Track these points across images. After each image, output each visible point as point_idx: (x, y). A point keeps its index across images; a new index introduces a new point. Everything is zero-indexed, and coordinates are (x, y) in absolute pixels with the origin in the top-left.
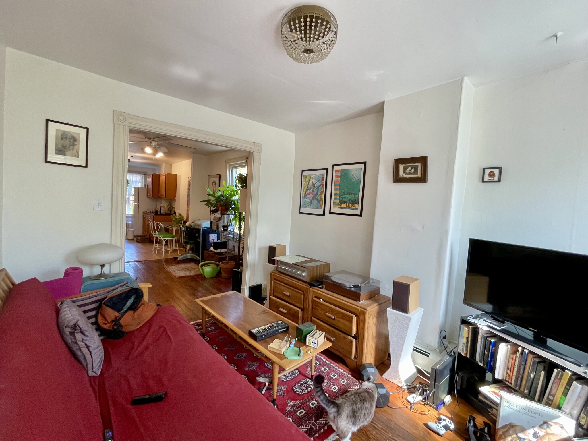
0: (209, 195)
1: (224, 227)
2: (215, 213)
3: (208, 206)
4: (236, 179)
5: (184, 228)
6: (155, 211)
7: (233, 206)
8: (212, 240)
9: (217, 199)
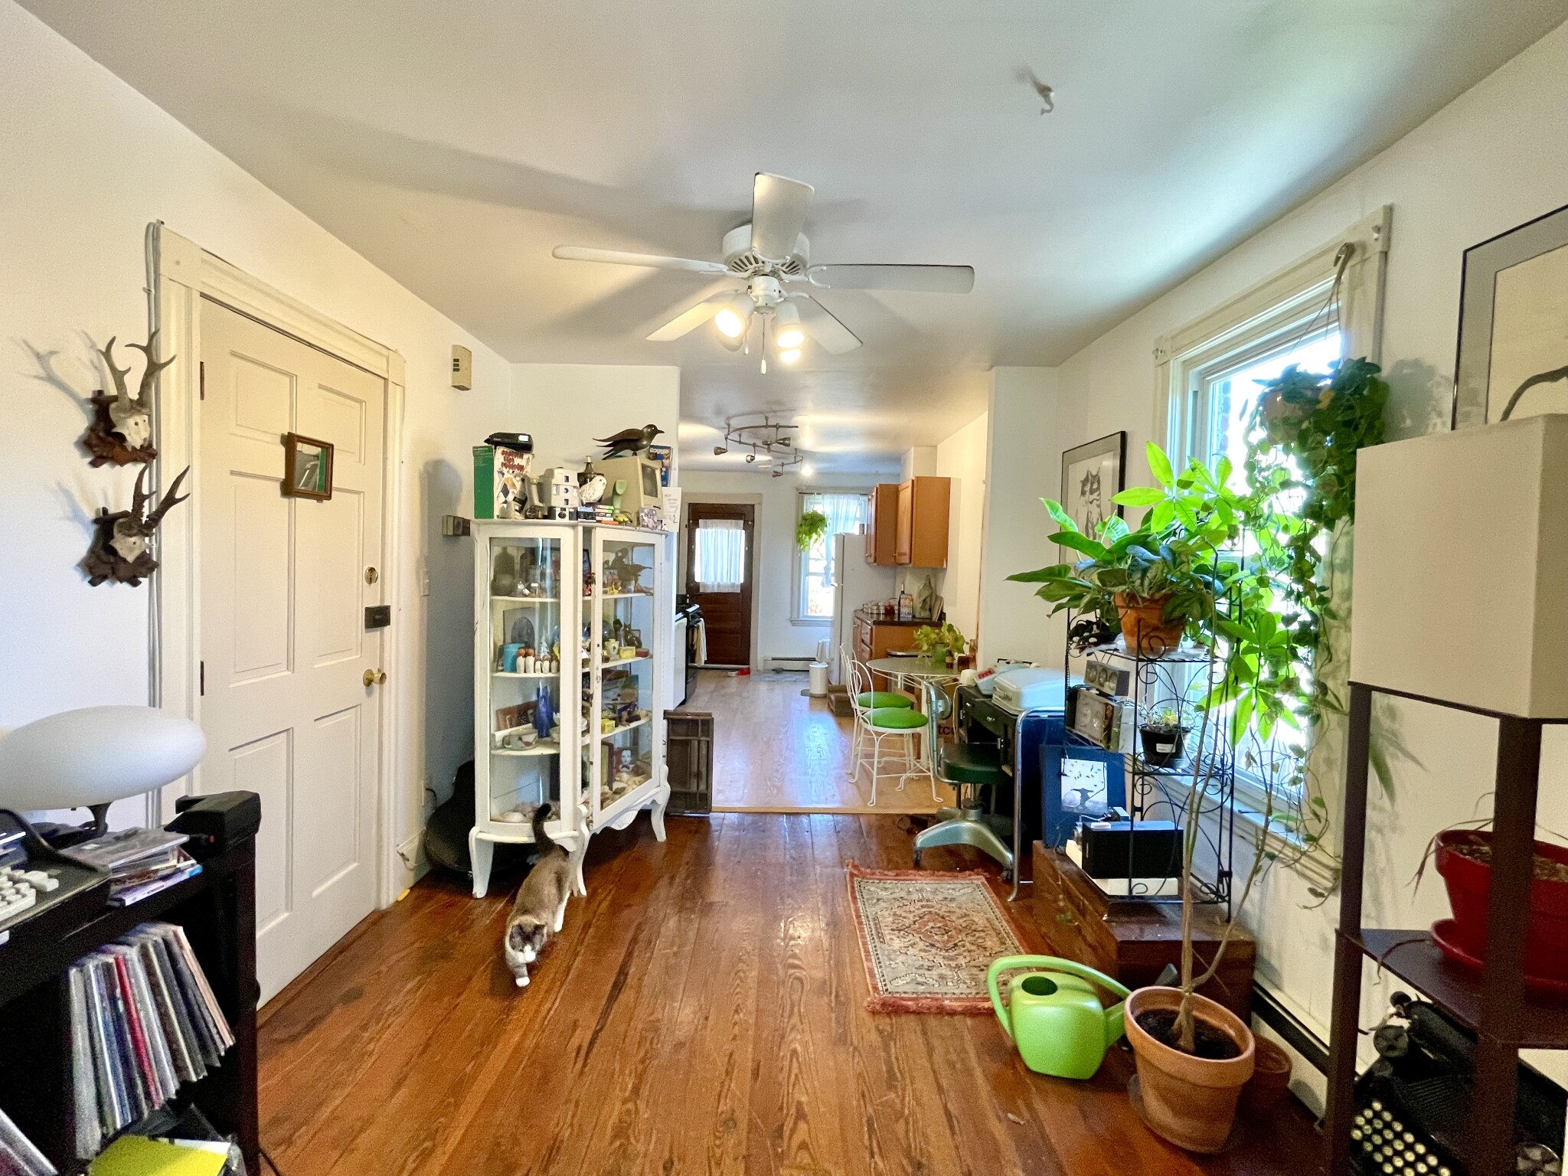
0: (1061, 538)
1: (1151, 737)
2: (1096, 644)
3: (1054, 605)
4: (1247, 418)
5: (940, 703)
6: (886, 610)
7: (1222, 606)
8: (1078, 795)
9: (1110, 563)
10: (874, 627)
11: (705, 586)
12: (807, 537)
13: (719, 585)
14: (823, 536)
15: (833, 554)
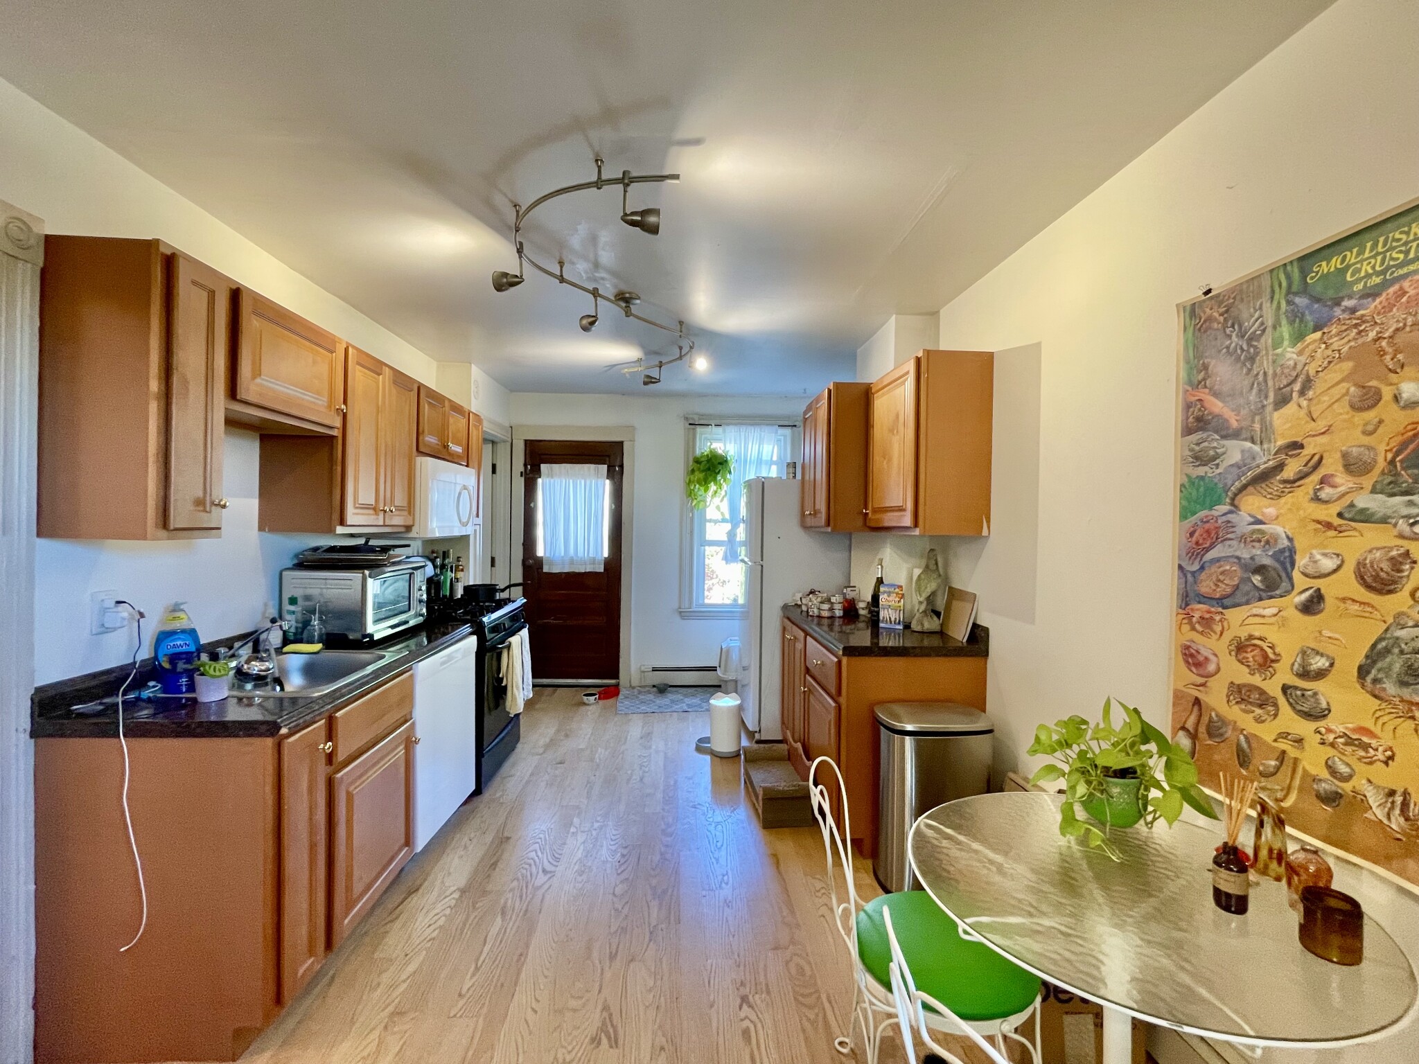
6: (844, 609)
10: (845, 660)
11: (551, 563)
12: (702, 489)
13: (572, 562)
14: (725, 486)
15: (743, 512)
